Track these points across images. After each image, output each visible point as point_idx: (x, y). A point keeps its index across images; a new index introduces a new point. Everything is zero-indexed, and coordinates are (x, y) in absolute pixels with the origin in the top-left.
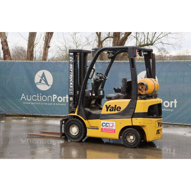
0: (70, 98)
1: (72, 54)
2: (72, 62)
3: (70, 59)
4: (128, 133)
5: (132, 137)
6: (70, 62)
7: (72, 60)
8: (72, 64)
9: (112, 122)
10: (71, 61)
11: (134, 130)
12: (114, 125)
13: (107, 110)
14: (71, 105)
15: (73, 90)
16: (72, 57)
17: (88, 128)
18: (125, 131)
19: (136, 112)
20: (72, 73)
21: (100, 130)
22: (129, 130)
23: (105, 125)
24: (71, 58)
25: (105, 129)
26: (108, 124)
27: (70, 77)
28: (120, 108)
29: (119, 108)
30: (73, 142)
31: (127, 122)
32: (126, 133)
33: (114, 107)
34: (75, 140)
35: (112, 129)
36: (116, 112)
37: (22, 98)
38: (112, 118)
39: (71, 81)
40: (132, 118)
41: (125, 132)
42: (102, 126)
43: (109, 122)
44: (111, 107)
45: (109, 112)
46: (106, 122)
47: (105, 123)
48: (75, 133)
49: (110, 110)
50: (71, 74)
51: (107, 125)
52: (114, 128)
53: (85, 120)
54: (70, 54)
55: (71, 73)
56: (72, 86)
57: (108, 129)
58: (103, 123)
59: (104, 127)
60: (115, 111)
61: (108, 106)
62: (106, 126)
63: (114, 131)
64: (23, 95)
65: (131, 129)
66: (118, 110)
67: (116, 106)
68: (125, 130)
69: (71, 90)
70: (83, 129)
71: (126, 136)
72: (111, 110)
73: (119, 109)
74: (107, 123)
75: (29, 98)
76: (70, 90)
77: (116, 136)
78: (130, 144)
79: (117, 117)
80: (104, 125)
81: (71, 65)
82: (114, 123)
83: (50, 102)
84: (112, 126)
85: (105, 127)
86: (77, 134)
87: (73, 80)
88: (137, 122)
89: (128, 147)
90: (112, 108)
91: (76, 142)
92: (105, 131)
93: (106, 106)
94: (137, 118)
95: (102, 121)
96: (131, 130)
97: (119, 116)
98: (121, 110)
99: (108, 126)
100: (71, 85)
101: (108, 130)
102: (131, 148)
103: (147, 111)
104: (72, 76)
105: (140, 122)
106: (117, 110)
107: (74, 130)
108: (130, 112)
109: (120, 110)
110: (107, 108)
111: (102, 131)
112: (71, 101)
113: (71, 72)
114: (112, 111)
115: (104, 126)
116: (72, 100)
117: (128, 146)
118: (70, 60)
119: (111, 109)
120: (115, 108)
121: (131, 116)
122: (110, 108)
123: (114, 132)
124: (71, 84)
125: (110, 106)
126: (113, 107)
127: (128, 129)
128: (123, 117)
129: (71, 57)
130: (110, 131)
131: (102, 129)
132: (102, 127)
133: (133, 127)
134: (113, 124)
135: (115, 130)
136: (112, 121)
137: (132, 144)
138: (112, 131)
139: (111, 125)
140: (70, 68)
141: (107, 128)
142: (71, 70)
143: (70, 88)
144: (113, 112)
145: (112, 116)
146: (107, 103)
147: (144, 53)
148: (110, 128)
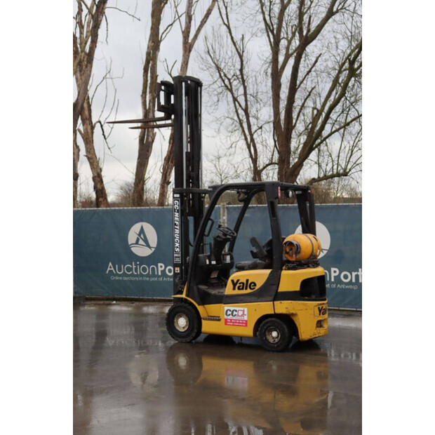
0: (176, 269)
1: (178, 196)
2: (178, 209)
4: (269, 326)
5: (275, 334)
6: (175, 209)
7: (179, 206)
9: (242, 309)
10: (177, 207)
11: (278, 320)
12: (246, 313)
13: (234, 289)
14: (177, 281)
15: (180, 255)
16: (178, 200)
17: (204, 319)
18: (264, 323)
19: (280, 290)
20: (178, 227)
21: (223, 321)
22: (271, 321)
24: (177, 203)
25: (231, 320)
26: (236, 311)
27: (175, 234)
28: (255, 285)
29: (253, 284)
31: (265, 308)
32: (265, 327)
33: (245, 282)
34: (184, 340)
35: (242, 320)
36: (249, 291)
37: (109, 269)
38: (243, 301)
39: (177, 241)
40: (274, 300)
41: (264, 325)
42: (226, 314)
43: (237, 309)
45: (237, 292)
46: (232, 309)
47: (230, 310)
48: (184, 328)
49: (239, 289)
50: (177, 229)
51: (235, 313)
52: (246, 318)
53: (199, 305)
54: (175, 196)
55: (176, 227)
56: (178, 249)
57: (236, 320)
58: (227, 311)
59: (229, 317)
60: (246, 289)
61: (235, 282)
63: (246, 323)
64: (110, 264)
65: (273, 319)
66: (252, 288)
67: (247, 281)
69: (177, 255)
70: (195, 321)
71: (265, 332)
73: (253, 286)
74: (233, 311)
75: (120, 270)
76: (175, 255)
77: (248, 331)
78: (272, 345)
79: (250, 299)
80: (229, 313)
81: (177, 215)
82: (246, 309)
83: (154, 275)
84: (242, 315)
85: (231, 316)
86: (186, 329)
87: (179, 239)
88: (282, 307)
89: (269, 351)
90: (241, 284)
91: (184, 343)
92: (231, 324)
93: (233, 281)
94: (283, 302)
95: (226, 307)
96: (274, 321)
97: (253, 297)
98: (257, 288)
100: (177, 247)
102: (273, 351)
103: (298, 289)
104: (177, 231)
105: (287, 308)
106: (250, 288)
107: (182, 323)
108: (270, 291)
109: (254, 289)
110: (234, 284)
111: (226, 324)
112: (178, 274)
114: (242, 289)
115: (229, 315)
116: (179, 272)
117: (269, 349)
118: (175, 206)
119: (240, 286)
120: (247, 285)
121: (272, 298)
122: (238, 285)
123: (246, 326)
124: (177, 245)
125: (238, 281)
126: (243, 283)
127: (269, 319)
128: (259, 300)
129: (175, 201)
130: (239, 323)
131: (226, 320)
132: (226, 317)
133: (276, 315)
134: (243, 311)
135: (246, 321)
136: (242, 307)
137: (276, 345)
138: (243, 323)
139: (240, 313)
140: (175, 218)
141: (234, 318)
142: (177, 223)
143: (175, 251)
144: (244, 292)
145: (242, 298)
146: (234, 277)
147: (296, 192)
148: (239, 318)
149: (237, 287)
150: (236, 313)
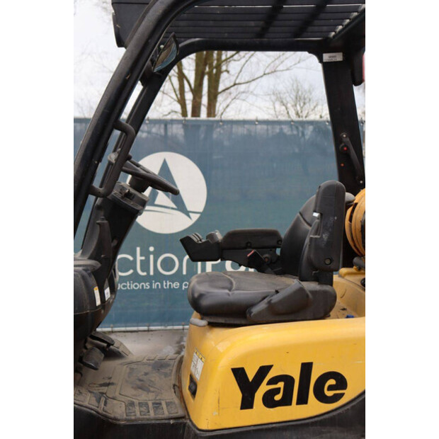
13: (247, 403)
28: (341, 382)
29: (332, 382)
33: (296, 376)
36: (314, 407)
44: (274, 381)
45: (260, 415)
49: (269, 401)
61: (251, 375)
66: (329, 394)
72: (278, 397)
73: (331, 388)
90: (281, 385)
93: (239, 373)
106: (321, 397)
109: (340, 396)
110: (247, 385)
119: (277, 391)
122: (264, 388)
126: (288, 380)
144: (294, 412)
146: (248, 356)
147: (326, 57)
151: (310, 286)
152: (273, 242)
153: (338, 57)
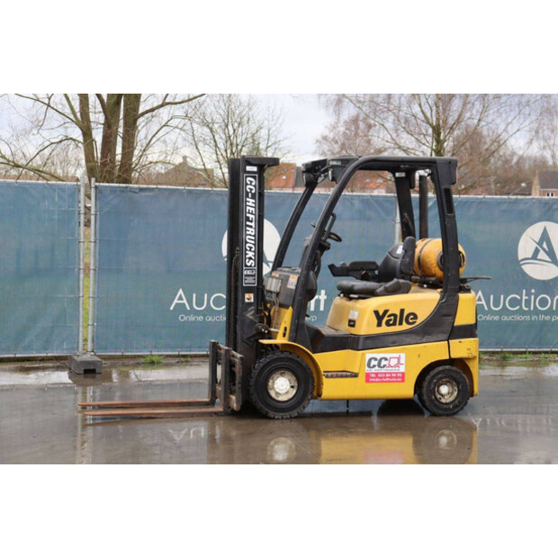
0: (247, 296)
1: (254, 169)
2: (253, 191)
3: (247, 184)
4: (441, 378)
5: (444, 389)
6: (247, 193)
7: (255, 186)
8: (252, 198)
9: (397, 355)
10: (251, 190)
12: (403, 361)
13: (379, 325)
14: (250, 316)
15: (255, 273)
16: (254, 177)
17: (327, 377)
19: (456, 324)
20: (253, 224)
21: (362, 377)
22: (443, 370)
23: (376, 363)
24: (251, 182)
25: (377, 374)
26: (386, 359)
27: (247, 235)
28: (415, 317)
29: (412, 317)
30: (278, 419)
31: (436, 351)
32: (435, 381)
33: (398, 314)
34: (287, 415)
35: (397, 373)
36: (405, 327)
38: (394, 344)
39: (251, 248)
40: (448, 340)
41: (433, 377)
42: (369, 366)
43: (388, 356)
44: (390, 316)
45: (384, 329)
46: (379, 356)
47: (376, 359)
49: (388, 324)
50: (251, 227)
51: (383, 362)
52: (402, 369)
53: (314, 353)
54: (249, 168)
55: (248, 223)
56: (252, 261)
57: (385, 373)
58: (370, 360)
59: (373, 370)
60: (401, 324)
61: (381, 313)
62: (379, 365)
63: (402, 377)
65: (447, 367)
66: (411, 321)
67: (402, 311)
68: (432, 373)
69: (249, 272)
70: (308, 380)
72: (391, 322)
73: (412, 319)
74: (381, 359)
76: (245, 272)
77: (406, 390)
78: (445, 406)
79: (408, 340)
80: (373, 363)
81: (251, 202)
82: (403, 356)
84: (396, 366)
85: (377, 368)
87: (255, 245)
88: (462, 348)
89: (440, 415)
90: (392, 317)
91: (287, 419)
92: (377, 380)
93: (376, 313)
94: (462, 340)
95: (369, 354)
96: (449, 370)
97: (413, 336)
98: (419, 321)
99: (384, 366)
100: (250, 258)
101: (385, 377)
102: (447, 415)
103: (472, 320)
104: (252, 231)
105: (469, 349)
106: (408, 323)
107: (282, 387)
108: (441, 324)
109: (415, 322)
110: (379, 317)
111: (367, 381)
113: (251, 221)
114: (394, 324)
115: (374, 366)
116: (252, 300)
117: (441, 412)
118: (248, 187)
119: (391, 320)
120: (402, 317)
121: (446, 336)
122: (386, 319)
123: (403, 381)
124: (250, 254)
125: (386, 311)
126: (395, 315)
127: (441, 368)
128: (424, 340)
129: (248, 179)
130: (391, 377)
131: (368, 375)
132: (367, 370)
133: (451, 361)
134: (399, 359)
135: (403, 374)
136: (396, 352)
137: (450, 406)
138: (396, 377)
139: (394, 362)
140: (248, 208)
141: (383, 370)
142: (251, 216)
143: (246, 266)
144: (397, 328)
145: (395, 338)
146: (379, 306)
147: (397, 175)
148: (390, 370)
149: (384, 321)
150: (386, 363)
151: (401, 281)
152: (374, 267)
153: (403, 175)
